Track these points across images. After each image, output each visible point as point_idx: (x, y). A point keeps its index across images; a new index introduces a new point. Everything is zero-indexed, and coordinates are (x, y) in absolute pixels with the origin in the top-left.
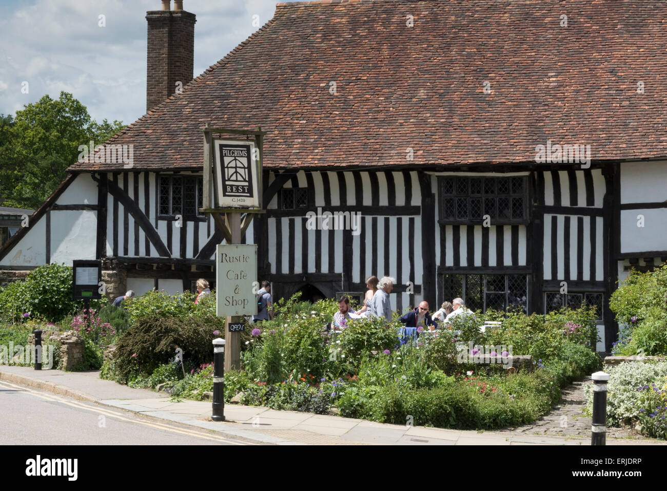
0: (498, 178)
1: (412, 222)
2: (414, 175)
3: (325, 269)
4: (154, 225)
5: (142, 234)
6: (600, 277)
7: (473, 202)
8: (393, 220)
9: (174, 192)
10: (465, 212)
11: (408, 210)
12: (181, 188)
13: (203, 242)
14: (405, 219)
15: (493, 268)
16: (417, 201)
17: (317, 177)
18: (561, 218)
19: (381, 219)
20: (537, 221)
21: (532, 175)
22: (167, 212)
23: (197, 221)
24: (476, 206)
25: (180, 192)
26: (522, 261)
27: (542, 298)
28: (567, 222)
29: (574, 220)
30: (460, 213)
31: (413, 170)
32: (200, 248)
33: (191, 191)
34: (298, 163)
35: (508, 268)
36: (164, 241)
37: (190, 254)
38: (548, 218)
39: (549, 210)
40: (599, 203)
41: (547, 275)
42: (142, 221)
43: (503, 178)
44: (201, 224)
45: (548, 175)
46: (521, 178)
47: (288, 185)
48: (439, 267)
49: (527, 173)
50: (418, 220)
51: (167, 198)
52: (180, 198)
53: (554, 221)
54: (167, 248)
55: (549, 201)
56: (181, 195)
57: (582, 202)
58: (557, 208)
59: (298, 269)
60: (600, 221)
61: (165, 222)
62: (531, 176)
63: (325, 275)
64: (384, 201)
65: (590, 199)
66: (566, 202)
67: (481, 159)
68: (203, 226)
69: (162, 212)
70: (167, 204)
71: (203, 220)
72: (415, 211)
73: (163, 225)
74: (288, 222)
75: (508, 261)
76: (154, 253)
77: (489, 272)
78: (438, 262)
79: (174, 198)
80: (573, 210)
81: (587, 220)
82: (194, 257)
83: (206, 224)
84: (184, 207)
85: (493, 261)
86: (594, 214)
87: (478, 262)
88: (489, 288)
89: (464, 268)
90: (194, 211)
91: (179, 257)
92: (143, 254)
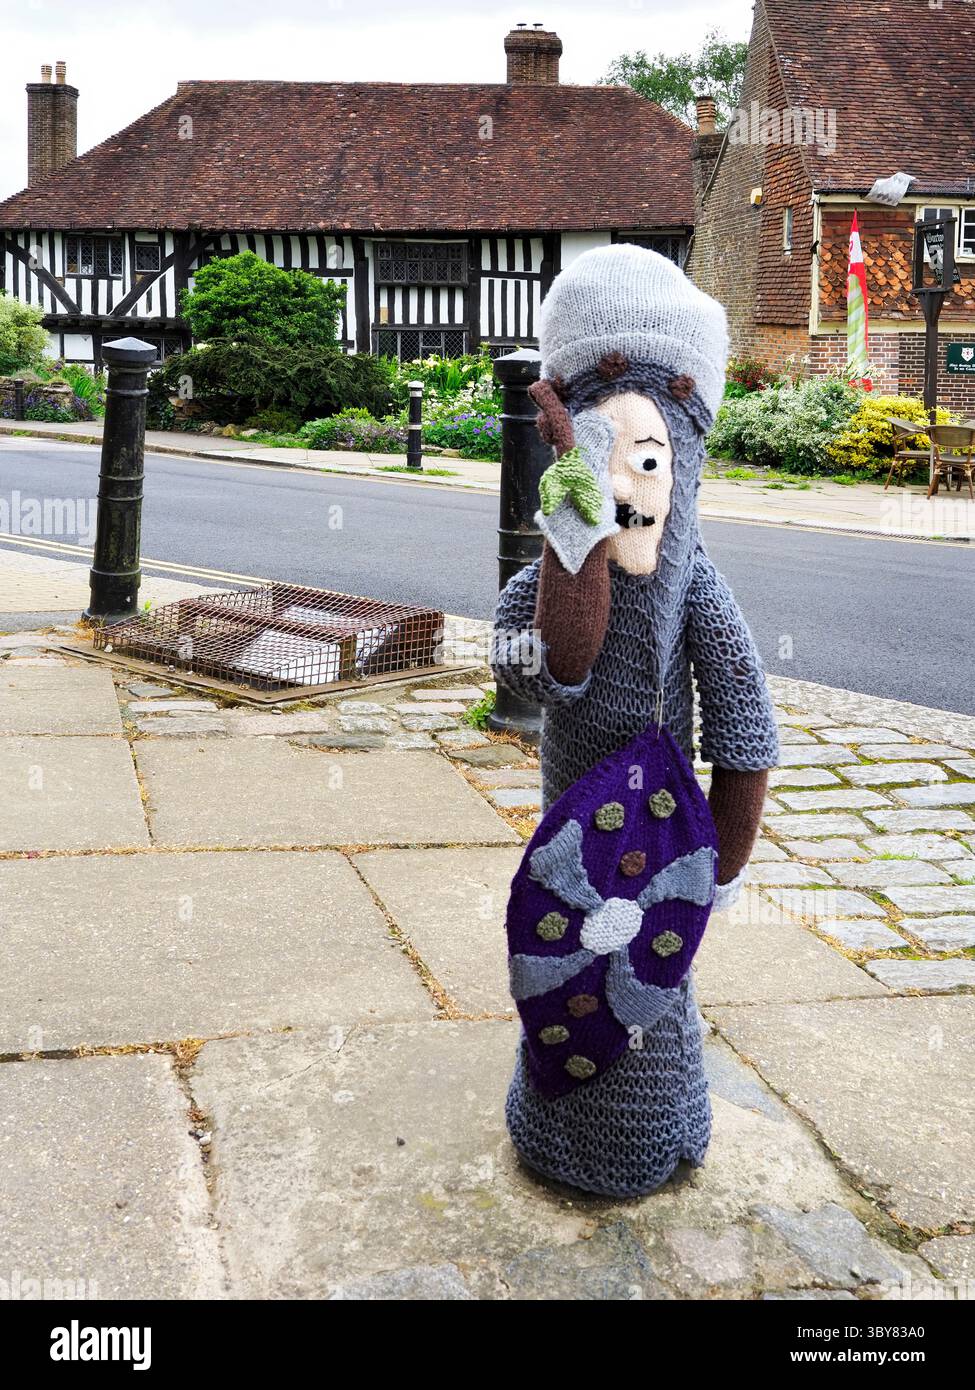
0: (437, 244)
1: (344, 282)
2: (347, 238)
4: (60, 282)
5: (47, 290)
7: (410, 265)
9: (83, 251)
10: (402, 274)
11: (340, 271)
12: (91, 248)
13: (118, 298)
14: (337, 281)
15: (429, 325)
16: (350, 264)
17: (242, 238)
18: (498, 282)
20: (474, 284)
21: (470, 242)
22: (75, 271)
23: (110, 280)
24: (412, 268)
26: (459, 319)
28: (504, 285)
29: (511, 283)
30: (397, 275)
31: (346, 234)
33: (103, 251)
34: (220, 226)
35: (444, 325)
36: (73, 297)
37: (102, 310)
38: (484, 282)
39: (486, 274)
40: (536, 267)
41: (484, 331)
42: (47, 279)
43: (442, 244)
44: (115, 282)
45: (485, 243)
46: (459, 245)
47: (210, 247)
48: (373, 325)
49: (466, 241)
50: (351, 281)
51: (75, 258)
52: (90, 258)
53: (491, 284)
54: (76, 305)
55: (486, 265)
56: (91, 254)
57: (519, 268)
58: (494, 272)
60: (537, 283)
61: (74, 279)
62: (469, 244)
64: (314, 264)
65: (528, 264)
66: (503, 267)
68: (117, 285)
69: (70, 270)
70: (76, 263)
71: (118, 279)
72: (347, 272)
73: (71, 282)
75: (444, 319)
76: (62, 310)
77: (426, 328)
78: (372, 320)
79: (83, 258)
80: (510, 274)
81: (524, 284)
82: (107, 314)
83: (121, 282)
84: (94, 266)
85: (429, 319)
86: (531, 278)
87: (413, 320)
88: (424, 344)
89: (399, 325)
90: (107, 270)
91: (90, 313)
92: (48, 309)
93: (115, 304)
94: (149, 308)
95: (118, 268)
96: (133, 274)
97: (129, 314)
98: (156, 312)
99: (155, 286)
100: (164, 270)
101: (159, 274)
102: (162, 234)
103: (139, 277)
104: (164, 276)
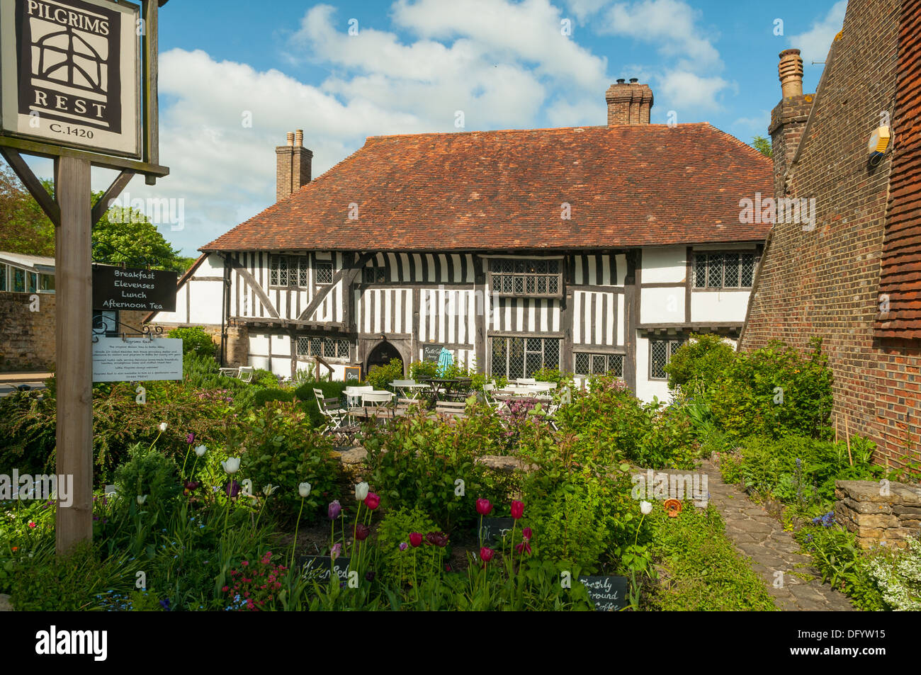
0: (537, 261)
1: (467, 295)
2: (469, 257)
3: (398, 330)
4: (266, 294)
5: (258, 300)
6: (621, 342)
7: (517, 279)
9: (281, 268)
10: (510, 288)
11: (464, 285)
12: (286, 265)
13: (304, 307)
14: (462, 293)
15: (532, 333)
16: (471, 278)
17: (392, 256)
18: (589, 295)
20: (569, 296)
21: (566, 258)
22: (276, 284)
23: (299, 290)
24: (519, 282)
26: (556, 328)
27: (572, 357)
28: (594, 297)
29: (599, 296)
30: (506, 288)
31: (468, 253)
32: (301, 312)
33: (294, 267)
34: (376, 246)
35: (544, 333)
36: (274, 305)
37: (293, 316)
38: (577, 294)
39: (579, 287)
40: (620, 283)
41: (577, 340)
42: (257, 289)
43: (542, 260)
44: (302, 293)
45: (578, 259)
46: (556, 261)
47: (370, 264)
48: (488, 331)
49: (562, 257)
50: (472, 294)
51: (276, 272)
53: (583, 296)
54: (276, 311)
55: (579, 280)
56: (287, 270)
57: (606, 282)
58: (586, 286)
59: (377, 330)
60: (621, 297)
61: (275, 291)
62: (565, 260)
63: (398, 335)
65: (614, 280)
66: (593, 281)
67: (525, 244)
68: (303, 295)
69: (272, 284)
70: (276, 277)
71: (304, 290)
72: (469, 286)
73: (273, 293)
74: (370, 293)
75: (544, 328)
76: (267, 315)
77: (530, 336)
78: (487, 328)
79: (281, 273)
80: (599, 288)
81: (610, 296)
82: (297, 318)
83: (306, 293)
84: (289, 280)
85: (532, 328)
86: (616, 292)
87: (520, 328)
88: (528, 349)
89: (508, 332)
90: (297, 283)
91: (285, 318)
92: (258, 315)
94: (325, 315)
95: (304, 283)
96: (315, 286)
97: (311, 319)
98: (329, 318)
99: (329, 295)
100: (335, 283)
101: (333, 286)
102: (334, 253)
103: (318, 288)
104: (335, 288)
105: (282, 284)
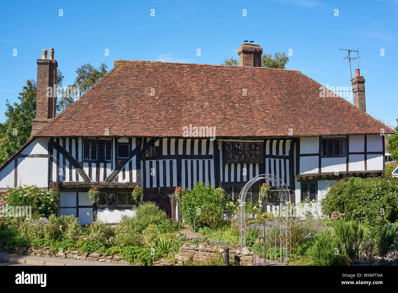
1: (209, 162)
3: (168, 185)
4: (81, 165)
5: (74, 170)
6: (288, 184)
8: (201, 161)
9: (92, 148)
11: (208, 156)
12: (96, 146)
13: (109, 173)
14: (206, 161)
16: (211, 152)
17: (165, 140)
18: (272, 160)
19: (195, 161)
20: (263, 161)
22: (88, 158)
23: (105, 163)
25: (96, 148)
28: (275, 161)
29: (277, 160)
30: (234, 158)
33: (102, 147)
36: (87, 173)
37: (101, 179)
38: (267, 160)
39: (268, 156)
40: (287, 154)
42: (74, 163)
44: (108, 164)
48: (222, 182)
49: (260, 141)
50: (212, 161)
51: (88, 151)
52: (96, 151)
53: (270, 161)
54: (88, 177)
55: (268, 153)
56: (96, 149)
57: (281, 154)
58: (271, 156)
59: (154, 186)
60: (287, 161)
61: (88, 163)
62: (261, 143)
63: (168, 188)
64: (196, 153)
65: (284, 152)
66: (274, 153)
69: (86, 158)
70: (88, 154)
71: (109, 162)
72: (211, 157)
73: (86, 165)
74: (149, 163)
76: (81, 180)
77: (243, 184)
79: (92, 151)
80: (277, 156)
81: (282, 160)
82: (104, 181)
83: (111, 164)
84: (98, 156)
86: (285, 158)
87: (238, 180)
89: (233, 183)
90: (104, 158)
91: (95, 181)
92: (74, 179)
93: (108, 175)
94: (124, 177)
95: (109, 157)
96: (117, 160)
97: (114, 181)
98: (127, 180)
99: (127, 165)
100: (131, 157)
101: (129, 159)
102: (130, 138)
103: (119, 161)
104: (132, 160)
105: (92, 158)
